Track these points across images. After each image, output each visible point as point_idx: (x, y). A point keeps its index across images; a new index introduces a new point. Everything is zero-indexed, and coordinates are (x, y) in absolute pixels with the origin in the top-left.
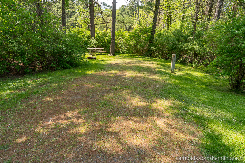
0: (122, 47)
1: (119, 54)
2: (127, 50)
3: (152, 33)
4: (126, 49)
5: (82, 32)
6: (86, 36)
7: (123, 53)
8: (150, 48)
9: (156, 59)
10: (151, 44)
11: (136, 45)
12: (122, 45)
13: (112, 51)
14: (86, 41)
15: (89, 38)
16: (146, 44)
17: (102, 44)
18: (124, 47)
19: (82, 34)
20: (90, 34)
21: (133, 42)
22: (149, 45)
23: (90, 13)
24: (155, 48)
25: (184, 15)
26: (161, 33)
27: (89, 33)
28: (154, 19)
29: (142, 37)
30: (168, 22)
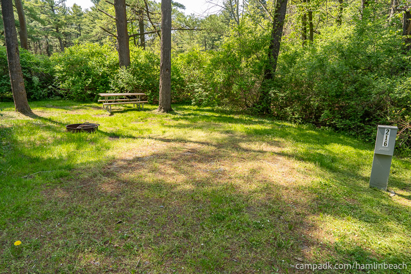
0: (196, 90)
1: (187, 107)
2: (207, 96)
3: (272, 50)
4: (204, 93)
5: (100, 54)
6: (108, 63)
7: (199, 104)
8: (265, 94)
9: (287, 124)
10: (268, 83)
11: (228, 84)
12: (196, 85)
13: (163, 102)
14: (108, 75)
15: (114, 67)
16: (254, 82)
17: (145, 81)
18: (200, 89)
19: (100, 59)
20: (118, 57)
21: (220, 77)
22: (263, 85)
23: (115, 5)
24: (280, 92)
25: (341, 16)
26: (296, 52)
27: (115, 56)
28: (276, 12)
29: (243, 64)
30: (305, 32)
